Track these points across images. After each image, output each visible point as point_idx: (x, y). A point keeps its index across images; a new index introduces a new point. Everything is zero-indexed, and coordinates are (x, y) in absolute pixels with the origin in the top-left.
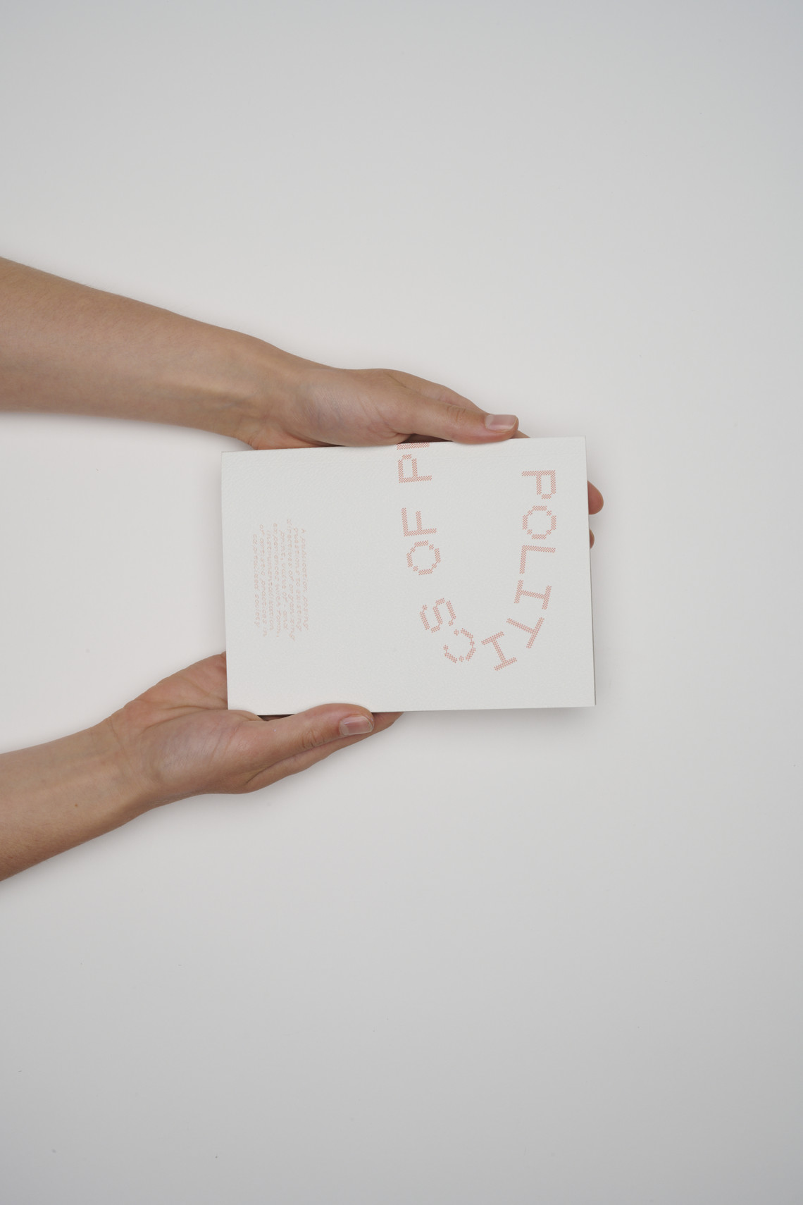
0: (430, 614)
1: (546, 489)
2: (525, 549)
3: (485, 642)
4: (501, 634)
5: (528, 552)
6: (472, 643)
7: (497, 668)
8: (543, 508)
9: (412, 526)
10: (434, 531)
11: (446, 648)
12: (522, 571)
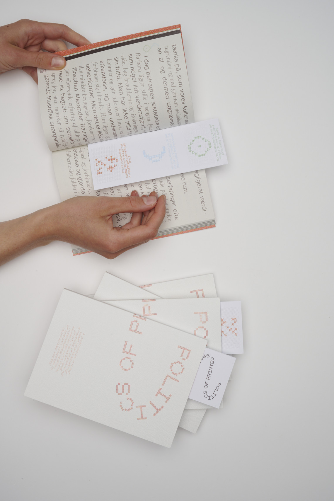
0: (120, 387)
1: (185, 356)
3: (137, 407)
5: (168, 378)
8: (181, 363)
9: (127, 350)
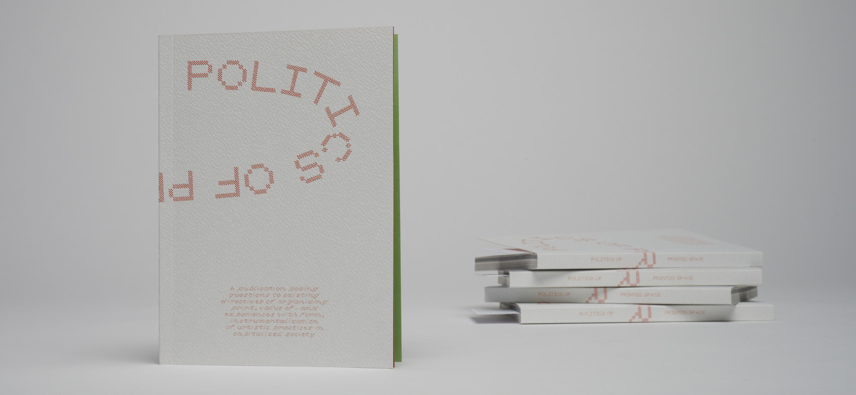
0: (308, 174)
1: (203, 69)
2: (254, 88)
3: (334, 125)
4: (328, 110)
5: (258, 85)
6: (335, 136)
7: (357, 113)
8: (220, 72)
9: (231, 189)
10: (236, 169)
11: (338, 160)
12: (273, 90)
